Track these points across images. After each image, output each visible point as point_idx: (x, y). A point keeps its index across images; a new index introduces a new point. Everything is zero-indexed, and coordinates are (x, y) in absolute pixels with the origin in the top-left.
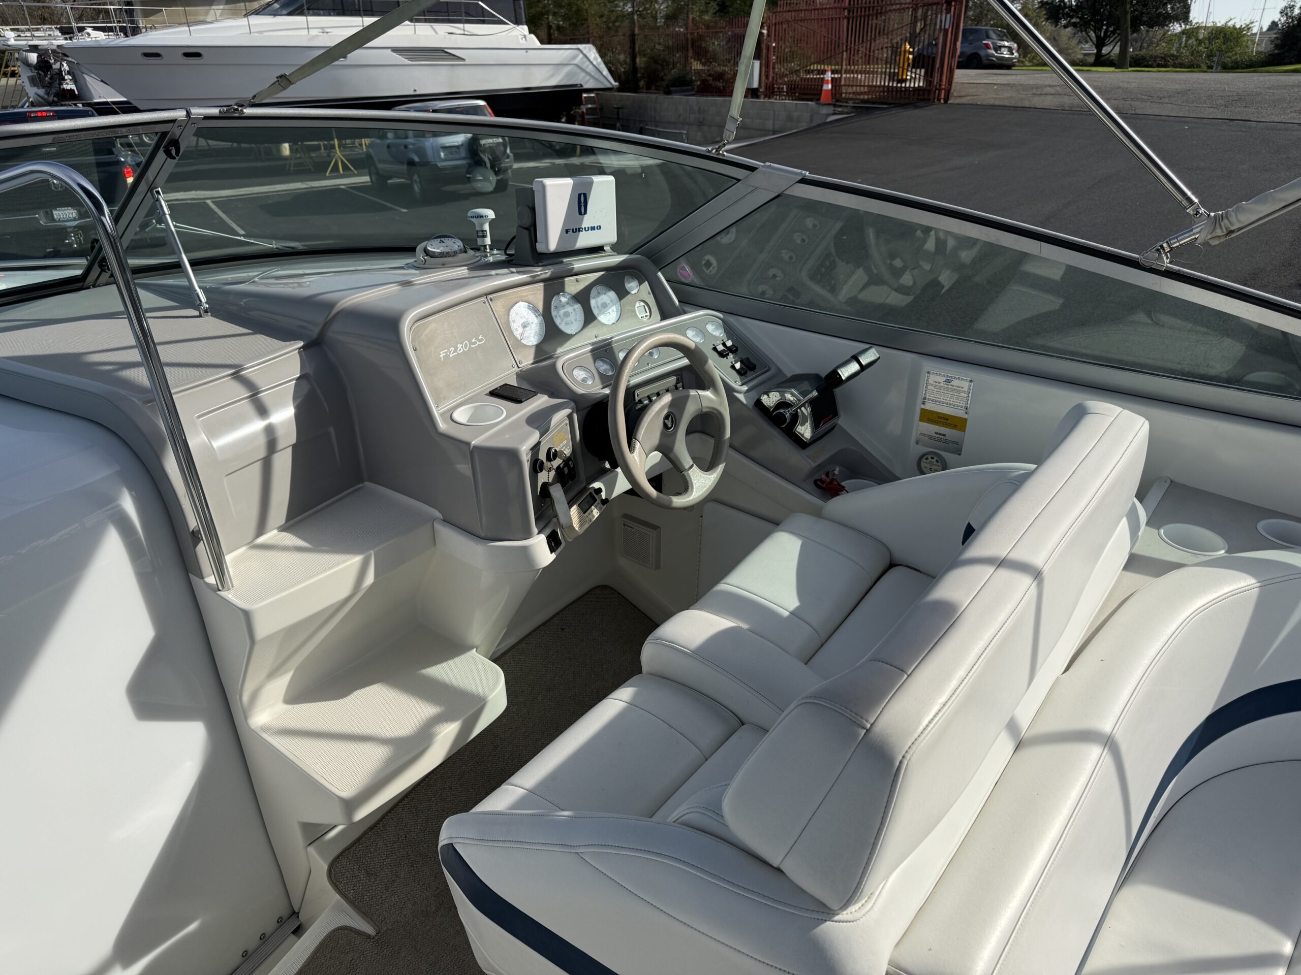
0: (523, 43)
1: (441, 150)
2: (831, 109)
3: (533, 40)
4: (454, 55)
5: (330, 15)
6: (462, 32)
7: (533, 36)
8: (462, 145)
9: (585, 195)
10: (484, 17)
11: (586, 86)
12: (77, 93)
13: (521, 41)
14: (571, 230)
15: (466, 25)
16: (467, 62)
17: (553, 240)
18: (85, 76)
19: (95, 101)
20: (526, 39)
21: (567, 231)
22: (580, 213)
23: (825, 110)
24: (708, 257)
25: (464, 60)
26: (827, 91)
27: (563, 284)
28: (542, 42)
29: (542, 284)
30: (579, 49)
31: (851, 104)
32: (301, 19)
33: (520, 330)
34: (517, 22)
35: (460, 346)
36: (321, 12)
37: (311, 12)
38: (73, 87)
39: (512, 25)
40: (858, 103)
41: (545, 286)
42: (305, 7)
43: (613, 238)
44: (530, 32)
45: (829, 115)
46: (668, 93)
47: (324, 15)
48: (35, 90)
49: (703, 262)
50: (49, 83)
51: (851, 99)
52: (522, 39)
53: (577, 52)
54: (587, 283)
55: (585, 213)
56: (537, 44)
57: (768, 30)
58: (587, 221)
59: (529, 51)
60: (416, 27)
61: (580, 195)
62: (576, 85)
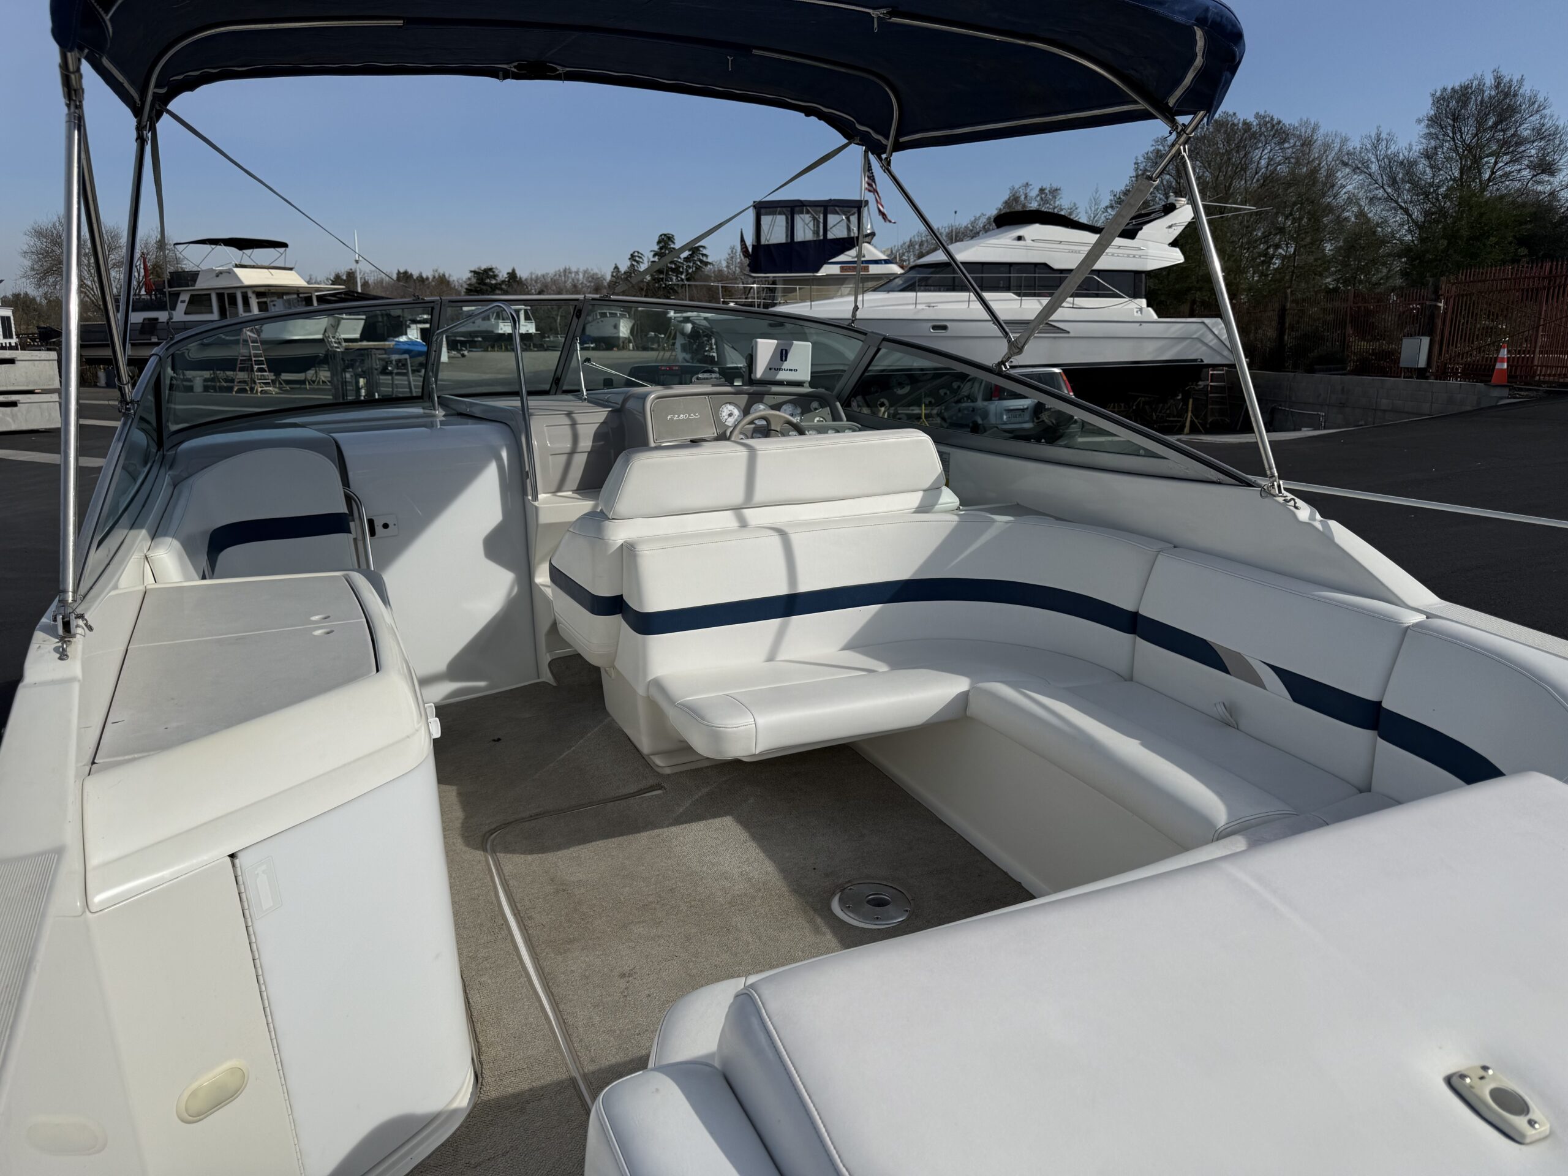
0: (1138, 316)
1: (1004, 412)
2: (1505, 392)
3: (1152, 314)
4: (1058, 328)
5: (940, 291)
6: (1071, 306)
7: (1150, 309)
8: (1027, 408)
9: (786, 351)
10: (1098, 290)
11: (1206, 362)
12: (716, 359)
13: (1135, 314)
14: (773, 368)
15: (1077, 299)
16: (1071, 335)
17: (759, 372)
18: (725, 345)
19: (728, 366)
20: (1141, 313)
21: (770, 369)
22: (782, 360)
23: (1496, 393)
24: (882, 400)
25: (1068, 332)
26: (1502, 370)
27: (763, 398)
28: (1159, 317)
29: (747, 396)
30: (1203, 323)
31: (1544, 388)
32: (912, 294)
33: (726, 417)
34: (1135, 295)
35: (682, 416)
36: (932, 288)
37: (922, 288)
38: (715, 354)
39: (1127, 299)
40: (1554, 387)
41: (749, 398)
42: (917, 284)
43: (807, 377)
44: (1149, 305)
45: (1502, 398)
46: (1311, 370)
47: (934, 291)
48: (684, 355)
49: (879, 403)
50: (696, 350)
51: (1544, 382)
52: (1137, 312)
53: (1202, 326)
54: (781, 401)
55: (786, 360)
56: (1155, 317)
57: (1446, 303)
58: (786, 365)
59: (1144, 324)
60: (1023, 301)
61: (782, 350)
62: (1195, 360)
